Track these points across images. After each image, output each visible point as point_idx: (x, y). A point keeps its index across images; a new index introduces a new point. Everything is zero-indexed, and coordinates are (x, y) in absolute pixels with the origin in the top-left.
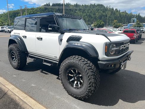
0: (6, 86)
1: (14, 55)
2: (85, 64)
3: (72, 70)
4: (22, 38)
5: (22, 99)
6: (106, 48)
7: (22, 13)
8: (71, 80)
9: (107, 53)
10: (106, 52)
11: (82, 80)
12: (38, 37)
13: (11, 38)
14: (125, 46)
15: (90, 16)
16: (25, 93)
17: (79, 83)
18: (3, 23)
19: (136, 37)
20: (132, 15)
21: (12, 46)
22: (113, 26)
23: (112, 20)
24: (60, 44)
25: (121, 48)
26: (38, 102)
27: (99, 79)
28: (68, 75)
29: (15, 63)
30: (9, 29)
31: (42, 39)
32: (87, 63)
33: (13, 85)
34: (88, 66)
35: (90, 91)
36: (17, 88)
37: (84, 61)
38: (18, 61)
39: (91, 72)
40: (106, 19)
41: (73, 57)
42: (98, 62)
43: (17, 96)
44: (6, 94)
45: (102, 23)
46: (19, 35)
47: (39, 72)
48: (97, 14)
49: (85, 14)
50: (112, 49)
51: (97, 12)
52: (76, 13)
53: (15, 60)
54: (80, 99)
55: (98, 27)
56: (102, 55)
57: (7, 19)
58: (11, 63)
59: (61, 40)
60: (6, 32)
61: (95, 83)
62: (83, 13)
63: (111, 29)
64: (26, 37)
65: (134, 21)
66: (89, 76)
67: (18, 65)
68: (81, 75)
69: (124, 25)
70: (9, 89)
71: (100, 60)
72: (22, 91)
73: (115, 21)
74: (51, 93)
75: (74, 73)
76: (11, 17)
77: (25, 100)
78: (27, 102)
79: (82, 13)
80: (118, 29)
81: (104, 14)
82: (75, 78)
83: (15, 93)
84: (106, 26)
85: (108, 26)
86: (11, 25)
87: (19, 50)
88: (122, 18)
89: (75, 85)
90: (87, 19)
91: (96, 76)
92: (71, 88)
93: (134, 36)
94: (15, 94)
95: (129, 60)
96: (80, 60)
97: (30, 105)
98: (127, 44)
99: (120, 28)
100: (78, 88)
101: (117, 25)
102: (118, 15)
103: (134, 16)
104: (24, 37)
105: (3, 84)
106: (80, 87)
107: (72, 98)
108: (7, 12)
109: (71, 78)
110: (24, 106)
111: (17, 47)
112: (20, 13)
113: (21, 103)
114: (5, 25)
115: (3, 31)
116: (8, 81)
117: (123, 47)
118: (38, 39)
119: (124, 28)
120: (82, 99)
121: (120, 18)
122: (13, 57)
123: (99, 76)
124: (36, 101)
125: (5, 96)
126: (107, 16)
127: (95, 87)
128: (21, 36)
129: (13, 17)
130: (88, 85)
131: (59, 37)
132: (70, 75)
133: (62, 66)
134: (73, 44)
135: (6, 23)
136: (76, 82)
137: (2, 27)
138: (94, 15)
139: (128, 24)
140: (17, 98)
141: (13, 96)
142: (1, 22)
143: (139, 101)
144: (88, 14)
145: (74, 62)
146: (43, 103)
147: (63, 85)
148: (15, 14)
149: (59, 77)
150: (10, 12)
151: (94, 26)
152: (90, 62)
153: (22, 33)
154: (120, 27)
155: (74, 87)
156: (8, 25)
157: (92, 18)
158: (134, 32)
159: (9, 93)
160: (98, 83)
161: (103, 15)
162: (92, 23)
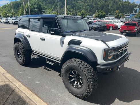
0: (14, 83)
1: (19, 53)
2: (85, 68)
3: (72, 72)
4: (27, 37)
5: (28, 96)
6: (105, 54)
7: (25, 3)
8: (71, 80)
9: (105, 59)
10: (105, 57)
11: (82, 81)
12: (41, 37)
13: (16, 36)
14: (123, 50)
15: (92, 6)
16: (31, 90)
17: (79, 83)
18: (6, 14)
19: (137, 29)
20: (135, 5)
21: (17, 44)
22: (114, 16)
23: (114, 10)
24: (62, 46)
25: (119, 52)
26: (42, 100)
27: (97, 81)
28: (69, 75)
29: (21, 60)
30: (13, 21)
31: (44, 39)
32: (86, 67)
33: (20, 82)
34: (87, 70)
35: (89, 92)
36: (23, 85)
37: (84, 65)
38: (23, 58)
39: (90, 75)
40: (108, 9)
41: (74, 60)
42: (97, 66)
43: (24, 93)
44: (13, 91)
45: (104, 13)
46: (23, 34)
47: (42, 68)
48: (99, 3)
49: (87, 4)
50: (110, 54)
51: (99, 2)
52: (78, 3)
53: (20, 57)
54: (80, 98)
55: (100, 18)
56: (100, 60)
57: (10, 10)
58: (17, 60)
59: (63, 43)
60: (10, 23)
61: (94, 85)
62: (85, 3)
63: (112, 21)
64: (30, 36)
65: (136, 10)
66: (88, 79)
67: (23, 62)
68: (80, 77)
69: (126, 15)
70: (16, 86)
71: (98, 65)
72: (28, 88)
73: (117, 11)
74: (53, 91)
75: (74, 74)
76: (14, 8)
77: (31, 98)
78: (32, 99)
79: (83, 3)
80: (119, 20)
81: (106, 3)
82: (75, 79)
83: (22, 90)
84: (108, 16)
85: (109, 16)
86: (14, 16)
87: (23, 49)
88: (124, 8)
89: (75, 85)
90: (89, 9)
91: (94, 79)
92: (72, 87)
93: (135, 30)
94: (22, 92)
95: (127, 60)
96: (80, 63)
97: (36, 103)
98: (126, 47)
99: (122, 19)
100: (78, 88)
101: (119, 16)
102: (121, 5)
103: (137, 5)
104: (28, 36)
105: (11, 81)
106: (80, 88)
107: (73, 96)
108: (10, 3)
109: (72, 78)
110: (30, 103)
111: (22, 45)
112: (23, 4)
113: (28, 100)
114: (8, 16)
115: (7, 22)
116: (15, 77)
117: (121, 50)
118: (42, 39)
119: (126, 19)
120: (82, 98)
121: (122, 8)
122: (18, 54)
123: (98, 78)
124: (41, 98)
125: (13, 93)
126: (108, 6)
127: (93, 89)
128: (25, 35)
129: (16, 7)
130: (87, 87)
131: (61, 39)
132: (70, 75)
133: (64, 68)
134: (73, 48)
135: (10, 14)
136: (76, 82)
137: (6, 19)
138: (96, 5)
139: (130, 14)
140: (24, 96)
141: (20, 94)
142: (5, 13)
143: (134, 101)
144: (90, 4)
145: (74, 65)
146: (47, 101)
147: (65, 84)
148: (18, 5)
149: (61, 74)
150: (13, 3)
151: (96, 16)
152: (89, 66)
153: (26, 32)
154: (122, 17)
155: (75, 87)
156: (12, 16)
157: (94, 8)
158: (135, 25)
159: (17, 90)
160: (96, 85)
161: (105, 5)
162: (94, 13)
